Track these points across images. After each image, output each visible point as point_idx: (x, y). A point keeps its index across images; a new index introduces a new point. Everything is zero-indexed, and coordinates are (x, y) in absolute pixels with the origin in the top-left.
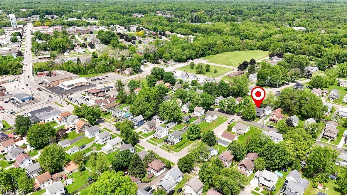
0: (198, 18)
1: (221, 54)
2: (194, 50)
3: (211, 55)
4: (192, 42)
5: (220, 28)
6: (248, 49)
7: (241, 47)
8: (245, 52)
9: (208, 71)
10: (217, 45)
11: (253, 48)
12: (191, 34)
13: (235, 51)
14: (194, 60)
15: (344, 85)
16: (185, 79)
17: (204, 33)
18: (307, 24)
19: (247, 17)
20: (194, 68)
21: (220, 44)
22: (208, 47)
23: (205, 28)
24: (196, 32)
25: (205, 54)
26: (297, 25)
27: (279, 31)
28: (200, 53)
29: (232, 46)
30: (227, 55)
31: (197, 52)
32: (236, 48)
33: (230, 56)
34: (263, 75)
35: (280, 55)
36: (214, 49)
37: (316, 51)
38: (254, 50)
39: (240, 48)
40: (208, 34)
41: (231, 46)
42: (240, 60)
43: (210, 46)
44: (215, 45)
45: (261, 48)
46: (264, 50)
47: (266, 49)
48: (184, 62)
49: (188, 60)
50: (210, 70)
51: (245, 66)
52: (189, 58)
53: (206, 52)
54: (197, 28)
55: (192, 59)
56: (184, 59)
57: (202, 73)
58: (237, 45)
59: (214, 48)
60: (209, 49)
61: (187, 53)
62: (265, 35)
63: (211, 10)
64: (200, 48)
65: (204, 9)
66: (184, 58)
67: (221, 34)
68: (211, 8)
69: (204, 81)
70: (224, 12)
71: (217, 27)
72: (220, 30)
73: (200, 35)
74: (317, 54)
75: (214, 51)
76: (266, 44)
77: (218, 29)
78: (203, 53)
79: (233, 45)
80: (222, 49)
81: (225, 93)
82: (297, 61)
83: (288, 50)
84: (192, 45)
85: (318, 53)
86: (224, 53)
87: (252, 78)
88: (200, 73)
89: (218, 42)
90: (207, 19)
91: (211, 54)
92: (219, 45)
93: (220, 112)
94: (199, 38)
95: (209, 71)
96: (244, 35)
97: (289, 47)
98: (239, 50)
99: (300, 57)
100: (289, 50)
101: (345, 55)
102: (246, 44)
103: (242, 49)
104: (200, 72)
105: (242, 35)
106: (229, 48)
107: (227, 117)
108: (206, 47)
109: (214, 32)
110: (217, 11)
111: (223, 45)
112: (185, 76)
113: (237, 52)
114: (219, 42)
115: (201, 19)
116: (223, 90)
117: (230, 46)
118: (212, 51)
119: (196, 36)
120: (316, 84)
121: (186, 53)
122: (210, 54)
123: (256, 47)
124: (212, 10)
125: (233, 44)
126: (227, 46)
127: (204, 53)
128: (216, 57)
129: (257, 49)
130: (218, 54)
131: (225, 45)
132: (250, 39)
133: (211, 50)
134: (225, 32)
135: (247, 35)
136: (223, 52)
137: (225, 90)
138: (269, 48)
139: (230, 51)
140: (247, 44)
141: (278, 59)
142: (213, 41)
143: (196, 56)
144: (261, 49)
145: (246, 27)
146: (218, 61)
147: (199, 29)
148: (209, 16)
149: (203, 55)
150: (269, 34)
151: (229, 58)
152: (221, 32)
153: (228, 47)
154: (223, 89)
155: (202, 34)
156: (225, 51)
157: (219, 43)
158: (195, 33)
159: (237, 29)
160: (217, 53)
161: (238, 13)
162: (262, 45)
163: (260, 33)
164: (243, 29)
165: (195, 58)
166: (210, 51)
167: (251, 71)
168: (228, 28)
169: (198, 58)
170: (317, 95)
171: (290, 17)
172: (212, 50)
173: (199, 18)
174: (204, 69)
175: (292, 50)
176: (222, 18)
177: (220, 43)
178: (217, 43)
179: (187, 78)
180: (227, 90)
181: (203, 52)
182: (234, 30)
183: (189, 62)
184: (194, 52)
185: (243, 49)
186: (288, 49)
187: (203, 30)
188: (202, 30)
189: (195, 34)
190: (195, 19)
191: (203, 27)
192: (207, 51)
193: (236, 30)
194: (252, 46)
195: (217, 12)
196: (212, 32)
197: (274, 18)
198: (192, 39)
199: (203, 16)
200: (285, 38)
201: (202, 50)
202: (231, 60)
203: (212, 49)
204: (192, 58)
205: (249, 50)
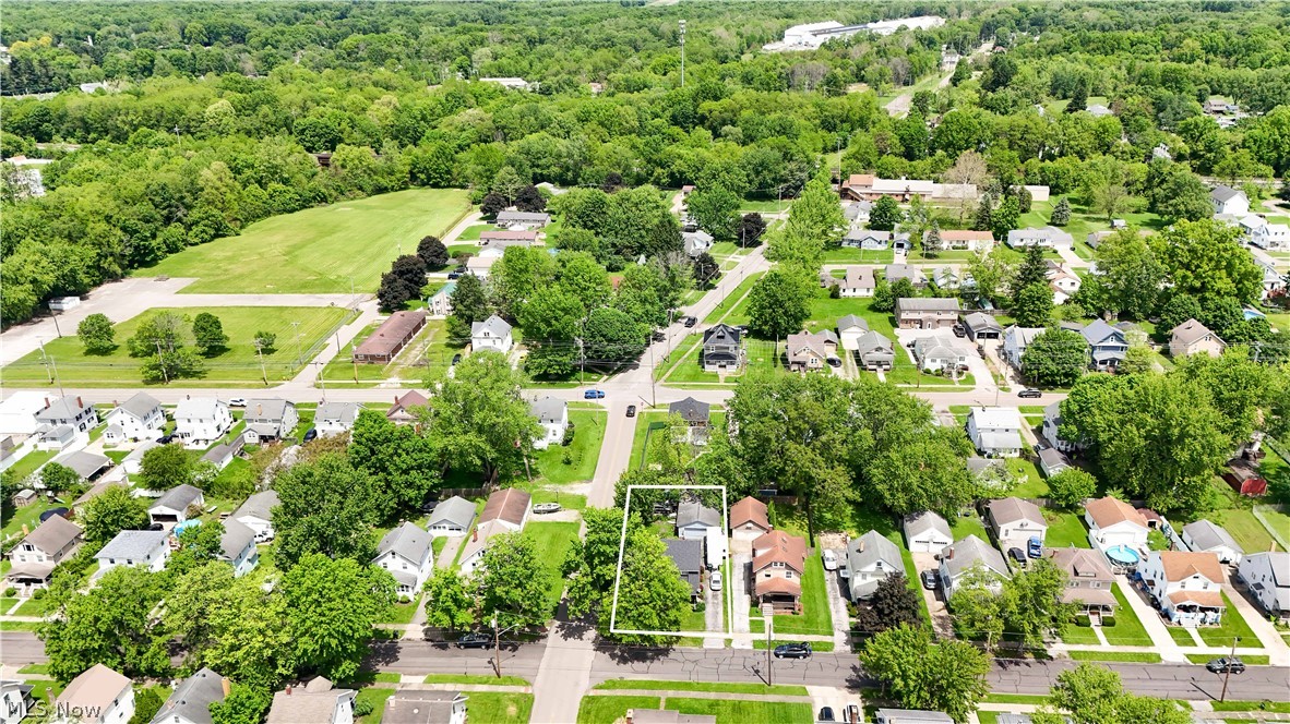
0: (30, 67)
1: (242, 232)
2: (71, 238)
3: (189, 248)
4: (40, 192)
5: (177, 103)
6: (361, 188)
7: (326, 186)
8: (357, 207)
9: (215, 349)
10: (202, 189)
11: (384, 182)
12: (19, 149)
13: (303, 207)
14: (94, 293)
15: (854, 290)
16: (78, 450)
17: (93, 135)
18: (525, 64)
19: (274, 51)
20: (115, 347)
21: (219, 184)
22: (156, 206)
23: (93, 109)
24: (43, 137)
25: (152, 251)
26: (494, 72)
27: (449, 98)
28: (118, 250)
29: (285, 188)
30: (278, 237)
31: (100, 245)
32: (308, 194)
33: (297, 240)
34: (556, 319)
35: (530, 201)
36: (195, 214)
37: (649, 162)
38: (393, 189)
39: (323, 190)
40: (120, 137)
41: (280, 187)
42: (359, 252)
43: (165, 200)
44: (196, 192)
45: (423, 176)
46: (435, 186)
47: (441, 177)
48: (25, 321)
49: (52, 306)
50: (228, 345)
51: (411, 281)
52: (58, 292)
53: (154, 236)
54: (44, 115)
55: (81, 293)
56: (22, 302)
57: (187, 374)
58: (305, 180)
59: (189, 207)
60: (168, 220)
61: (37, 263)
62: (404, 117)
63: (87, 33)
64: (108, 219)
65: (46, 30)
66: (22, 296)
67: (193, 134)
68: (84, 23)
69: (224, 427)
70: (159, 36)
71: (159, 100)
72: (181, 113)
73: (72, 147)
74: (655, 174)
75: (196, 223)
76: (438, 158)
77: (169, 108)
78: (136, 248)
79: (285, 182)
80: (237, 208)
81: (412, 493)
82: (628, 219)
83: (538, 171)
84: (50, 212)
85: (659, 170)
86: (252, 226)
87: (488, 343)
88: (173, 372)
89: (205, 173)
90: (84, 70)
91: (187, 243)
92: (217, 189)
93: (444, 647)
94: (76, 168)
95: (223, 350)
96: (314, 126)
97: (539, 158)
98: (324, 200)
99: (635, 199)
100: (545, 172)
101: (760, 165)
102: (343, 167)
103: (334, 194)
104: (170, 368)
105: (304, 130)
106: (271, 196)
107: (515, 672)
108: (146, 208)
109: (151, 127)
110: (117, 35)
111: (238, 186)
112: (70, 425)
113: (317, 213)
114: (212, 173)
115: (51, 73)
116: (397, 477)
117: (273, 185)
118: (189, 227)
119: (50, 155)
120: (781, 311)
121: (32, 267)
122: (180, 244)
123: (399, 175)
124: (91, 30)
125: (286, 176)
126: (254, 188)
127: (146, 248)
128: (222, 254)
129: (404, 186)
130: (224, 236)
131: (245, 187)
132: (347, 141)
133: (180, 220)
134: (211, 122)
135: (327, 127)
136: (247, 220)
137: (406, 472)
138: (455, 175)
139: (280, 212)
140: (350, 165)
141: (528, 221)
142: (173, 174)
143: (99, 268)
144: (424, 184)
145: (306, 93)
146: (241, 277)
147: (62, 118)
148: (87, 57)
149: (142, 258)
150: (417, 113)
151: (296, 247)
152: (193, 123)
153: (265, 195)
154: (391, 468)
155: (84, 141)
156: (256, 217)
157: (214, 178)
158: (40, 140)
159: (268, 102)
160: (219, 232)
161: (226, 38)
162: (421, 165)
163: (380, 111)
164: (299, 99)
165: (97, 284)
166: (175, 230)
167: (468, 307)
168: (224, 101)
169: (114, 278)
170: (814, 365)
171: (452, 44)
172: (185, 219)
173: (38, 69)
174: (190, 343)
175: (555, 170)
176: (160, 60)
177: (220, 179)
178: (201, 183)
179: (94, 435)
180: (419, 467)
181: (134, 242)
182: (254, 110)
183: (60, 312)
184: (77, 248)
185: (342, 193)
186: (538, 166)
187: (82, 120)
188: (78, 123)
189: (41, 147)
190: (16, 73)
191: (79, 108)
192: (157, 229)
193: (265, 109)
194: (375, 173)
195: (118, 38)
196: (143, 130)
197: (390, 50)
198: (37, 175)
199: (54, 58)
200: (503, 123)
201: (124, 229)
202: (312, 259)
203: (179, 214)
204: (75, 284)
205: (369, 195)
